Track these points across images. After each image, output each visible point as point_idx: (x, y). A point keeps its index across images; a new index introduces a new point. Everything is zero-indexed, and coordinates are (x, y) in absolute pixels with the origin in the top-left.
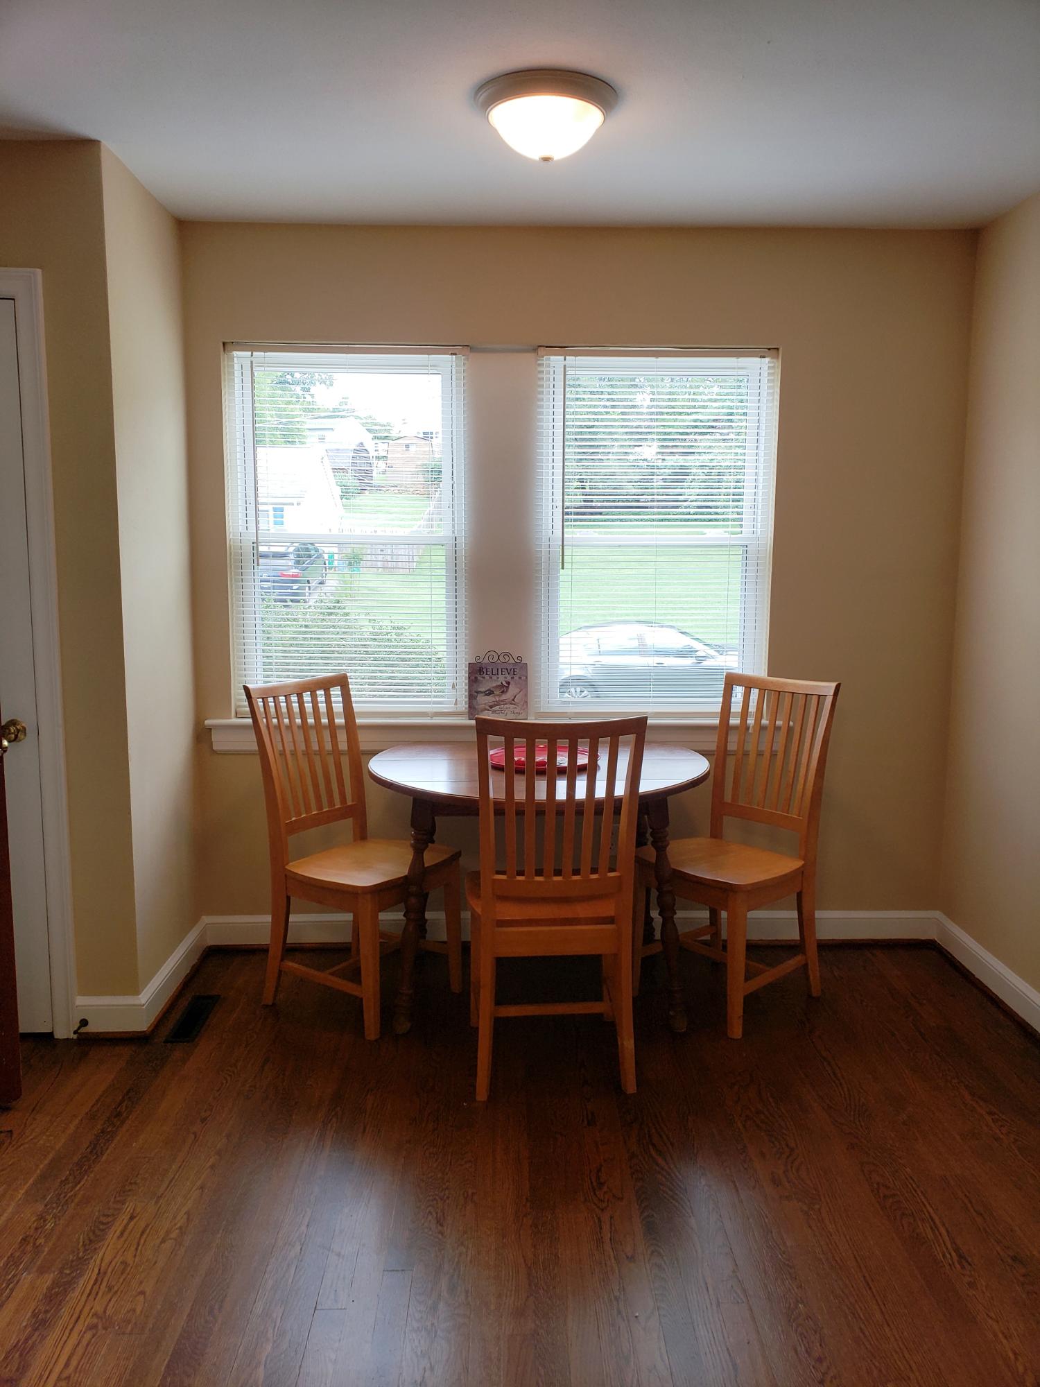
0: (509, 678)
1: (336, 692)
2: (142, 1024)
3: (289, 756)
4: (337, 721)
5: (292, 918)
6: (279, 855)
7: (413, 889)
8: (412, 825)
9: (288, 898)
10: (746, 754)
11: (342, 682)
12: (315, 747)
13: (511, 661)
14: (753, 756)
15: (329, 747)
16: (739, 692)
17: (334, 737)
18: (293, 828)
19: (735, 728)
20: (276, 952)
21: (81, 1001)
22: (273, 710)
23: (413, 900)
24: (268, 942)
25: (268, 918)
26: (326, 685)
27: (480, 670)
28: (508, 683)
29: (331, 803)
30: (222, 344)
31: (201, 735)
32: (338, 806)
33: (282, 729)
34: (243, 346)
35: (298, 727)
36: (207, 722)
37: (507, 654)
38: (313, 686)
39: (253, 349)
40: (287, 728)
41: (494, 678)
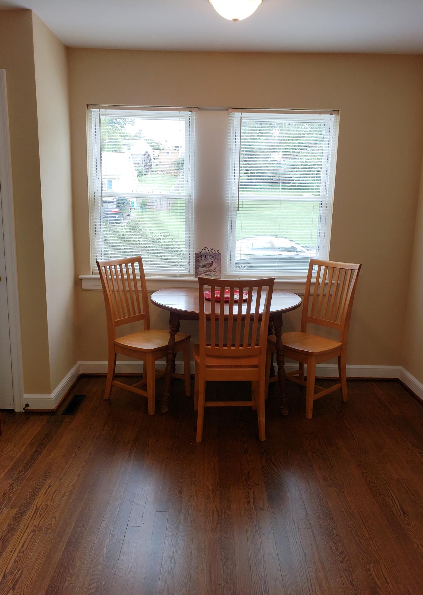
0: (213, 260)
1: (136, 264)
2: (53, 407)
3: (116, 293)
4: (137, 277)
5: (117, 362)
6: (112, 335)
7: (170, 351)
8: (170, 324)
9: (116, 354)
10: (318, 295)
11: (139, 260)
12: (127, 288)
13: (214, 252)
14: (321, 296)
15: (133, 288)
16: (316, 267)
17: (135, 284)
18: (118, 324)
19: (314, 284)
20: (110, 377)
21: (26, 396)
22: (109, 272)
23: (170, 356)
24: (107, 373)
25: (107, 362)
26: (132, 261)
27: (200, 256)
28: (213, 262)
29: (134, 313)
30: (86, 105)
31: (77, 282)
32: (137, 314)
33: (113, 280)
34: (96, 106)
35: (120, 279)
36: (80, 276)
37: (212, 249)
38: (126, 262)
39: (100, 108)
40: (115, 280)
41: (206, 260)
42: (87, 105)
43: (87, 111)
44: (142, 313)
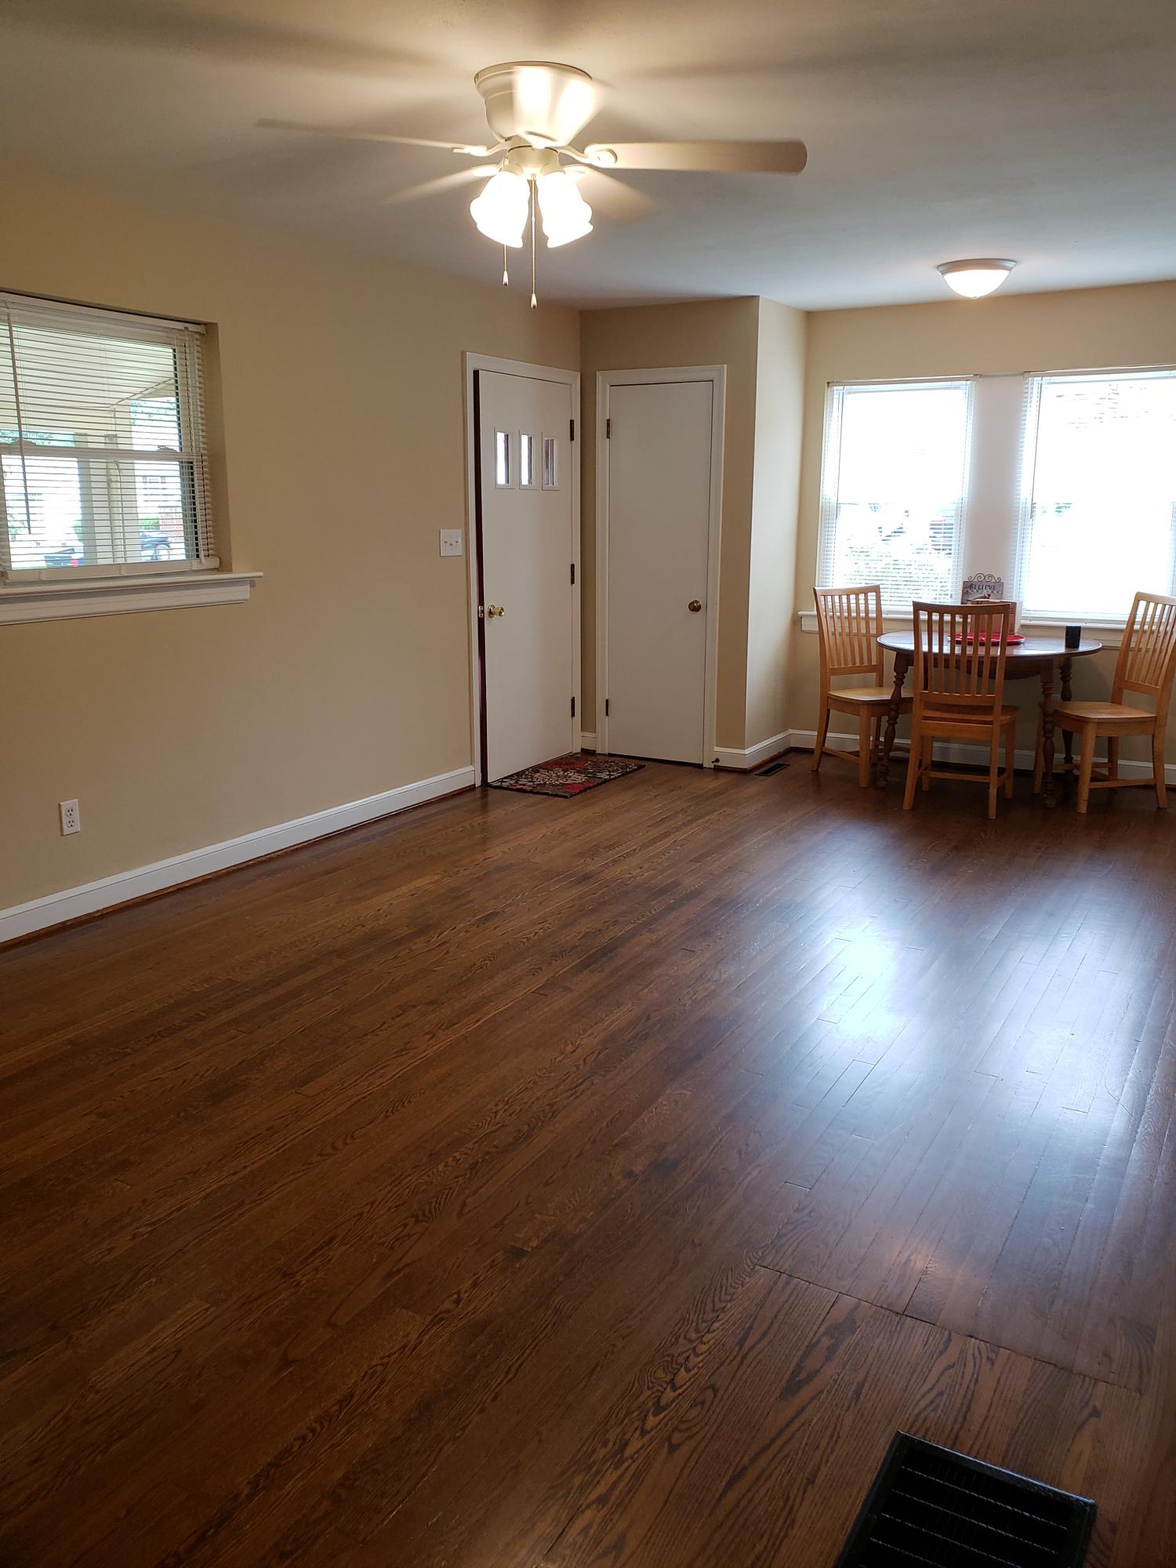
0: (990, 591)
1: (872, 596)
2: (747, 765)
3: (838, 635)
4: (870, 615)
5: (828, 734)
6: (825, 685)
7: (893, 706)
8: (895, 670)
9: (829, 710)
10: (1140, 650)
11: (876, 590)
12: (855, 631)
13: (993, 581)
14: (1143, 651)
15: (863, 631)
16: (1142, 604)
17: (867, 624)
18: (835, 672)
19: (1137, 631)
20: (817, 753)
21: (716, 749)
22: (830, 607)
23: (893, 713)
24: (814, 747)
25: (816, 733)
26: (865, 591)
27: (971, 586)
28: (989, 595)
29: (861, 661)
30: (826, 384)
31: (796, 621)
32: (866, 664)
33: (835, 618)
34: (839, 383)
35: (846, 618)
36: (799, 613)
37: (991, 576)
38: (857, 592)
39: (845, 384)
40: (838, 617)
41: (980, 591)
42: (828, 383)
43: (828, 392)
44: (874, 663)
